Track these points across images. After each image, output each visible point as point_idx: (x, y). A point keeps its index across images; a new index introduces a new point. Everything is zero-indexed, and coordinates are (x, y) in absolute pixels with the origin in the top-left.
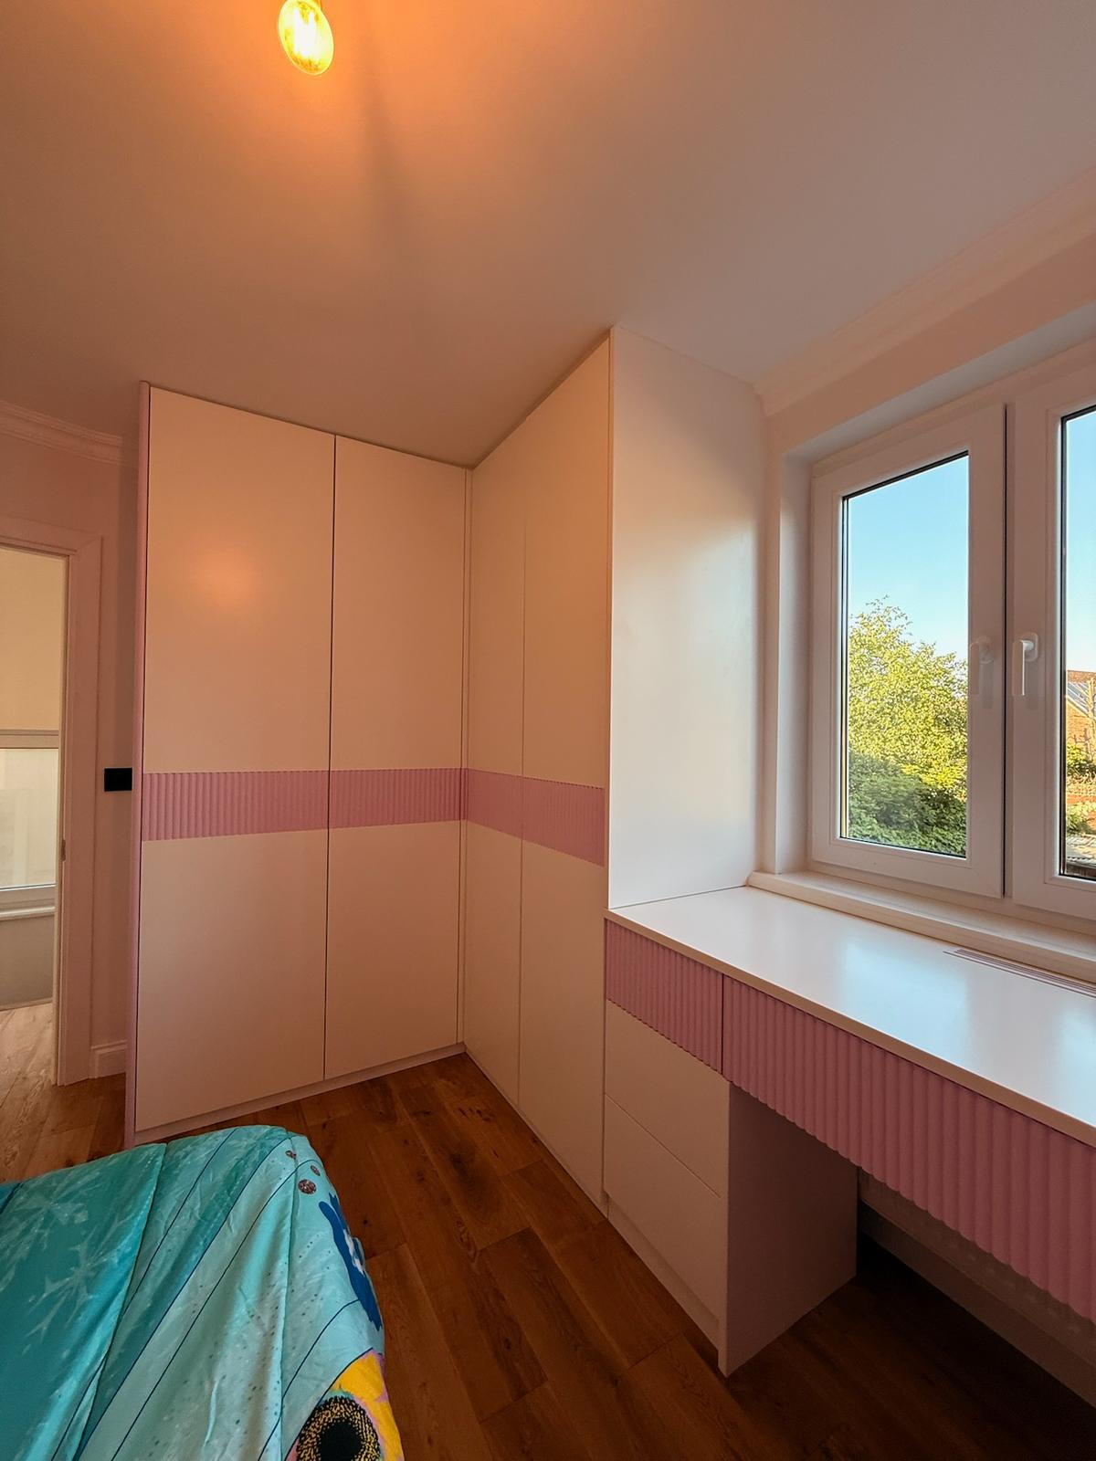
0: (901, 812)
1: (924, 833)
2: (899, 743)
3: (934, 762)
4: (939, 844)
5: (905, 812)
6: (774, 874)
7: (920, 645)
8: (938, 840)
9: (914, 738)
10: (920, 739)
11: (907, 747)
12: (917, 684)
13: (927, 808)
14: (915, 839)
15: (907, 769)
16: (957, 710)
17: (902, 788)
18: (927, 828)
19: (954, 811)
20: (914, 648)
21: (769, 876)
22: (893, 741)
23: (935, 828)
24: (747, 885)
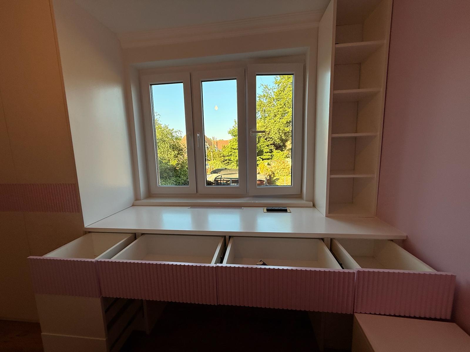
0: (163, 174)
1: (170, 179)
2: (161, 154)
3: (170, 159)
4: (173, 182)
5: (164, 174)
6: (141, 200)
7: (164, 125)
8: (173, 181)
9: (165, 152)
10: (166, 153)
11: (163, 155)
12: (164, 137)
13: (170, 172)
14: (167, 181)
15: (164, 161)
16: (175, 144)
17: (163, 167)
18: (170, 178)
19: (176, 172)
20: (162, 126)
21: (140, 201)
22: (159, 154)
23: (172, 177)
24: (133, 205)
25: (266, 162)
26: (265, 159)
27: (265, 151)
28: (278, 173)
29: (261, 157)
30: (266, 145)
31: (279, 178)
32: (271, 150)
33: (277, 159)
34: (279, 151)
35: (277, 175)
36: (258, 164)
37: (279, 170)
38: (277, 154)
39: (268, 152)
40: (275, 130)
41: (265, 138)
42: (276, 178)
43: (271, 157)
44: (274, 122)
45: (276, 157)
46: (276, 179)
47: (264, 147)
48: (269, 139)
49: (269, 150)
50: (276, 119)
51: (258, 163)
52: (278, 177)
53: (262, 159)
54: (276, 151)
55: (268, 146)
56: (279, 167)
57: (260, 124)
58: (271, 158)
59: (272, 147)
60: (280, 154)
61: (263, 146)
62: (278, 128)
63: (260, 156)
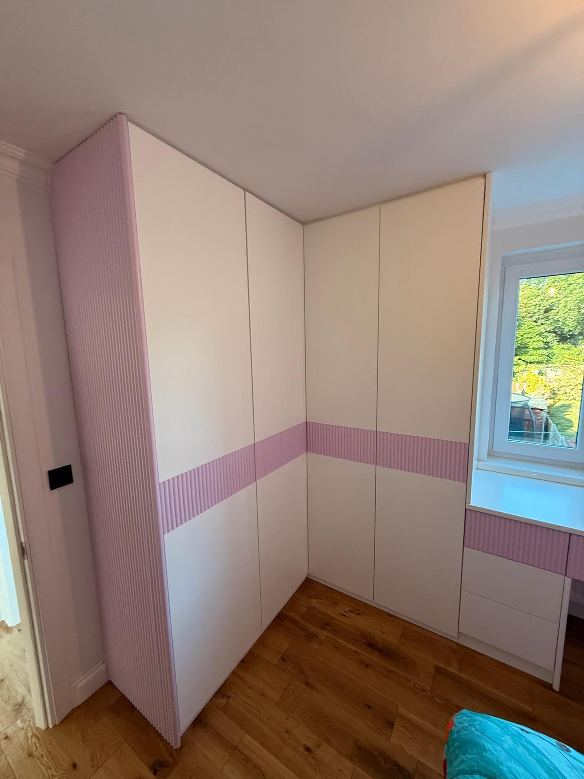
25: (535, 369)
26: (531, 363)
27: (532, 345)
28: (566, 393)
29: (523, 357)
30: (537, 335)
31: (570, 404)
32: (547, 343)
33: (563, 362)
34: (570, 345)
35: (565, 398)
36: (516, 371)
37: (571, 387)
38: (563, 351)
39: (539, 348)
40: (568, 304)
41: (534, 319)
42: (561, 404)
43: (546, 358)
44: (566, 286)
45: (559, 359)
46: (563, 406)
47: (531, 338)
48: (543, 321)
49: (542, 344)
50: (574, 278)
51: (515, 369)
52: (568, 403)
53: (525, 363)
54: (561, 346)
55: (540, 334)
56: (571, 381)
57: (527, 291)
58: (547, 361)
59: (551, 338)
60: (571, 352)
61: (529, 336)
62: (579, 299)
63: (520, 357)
